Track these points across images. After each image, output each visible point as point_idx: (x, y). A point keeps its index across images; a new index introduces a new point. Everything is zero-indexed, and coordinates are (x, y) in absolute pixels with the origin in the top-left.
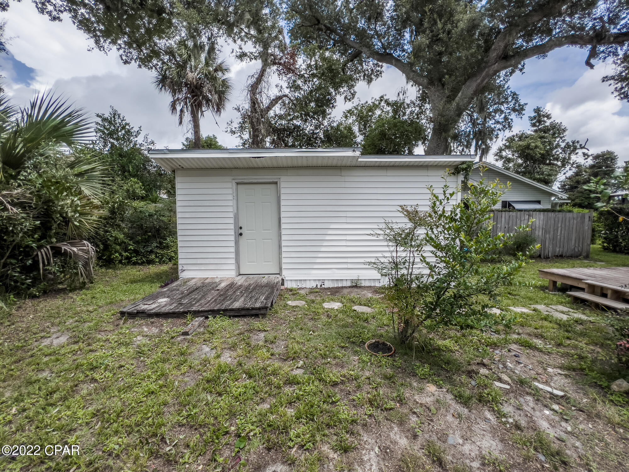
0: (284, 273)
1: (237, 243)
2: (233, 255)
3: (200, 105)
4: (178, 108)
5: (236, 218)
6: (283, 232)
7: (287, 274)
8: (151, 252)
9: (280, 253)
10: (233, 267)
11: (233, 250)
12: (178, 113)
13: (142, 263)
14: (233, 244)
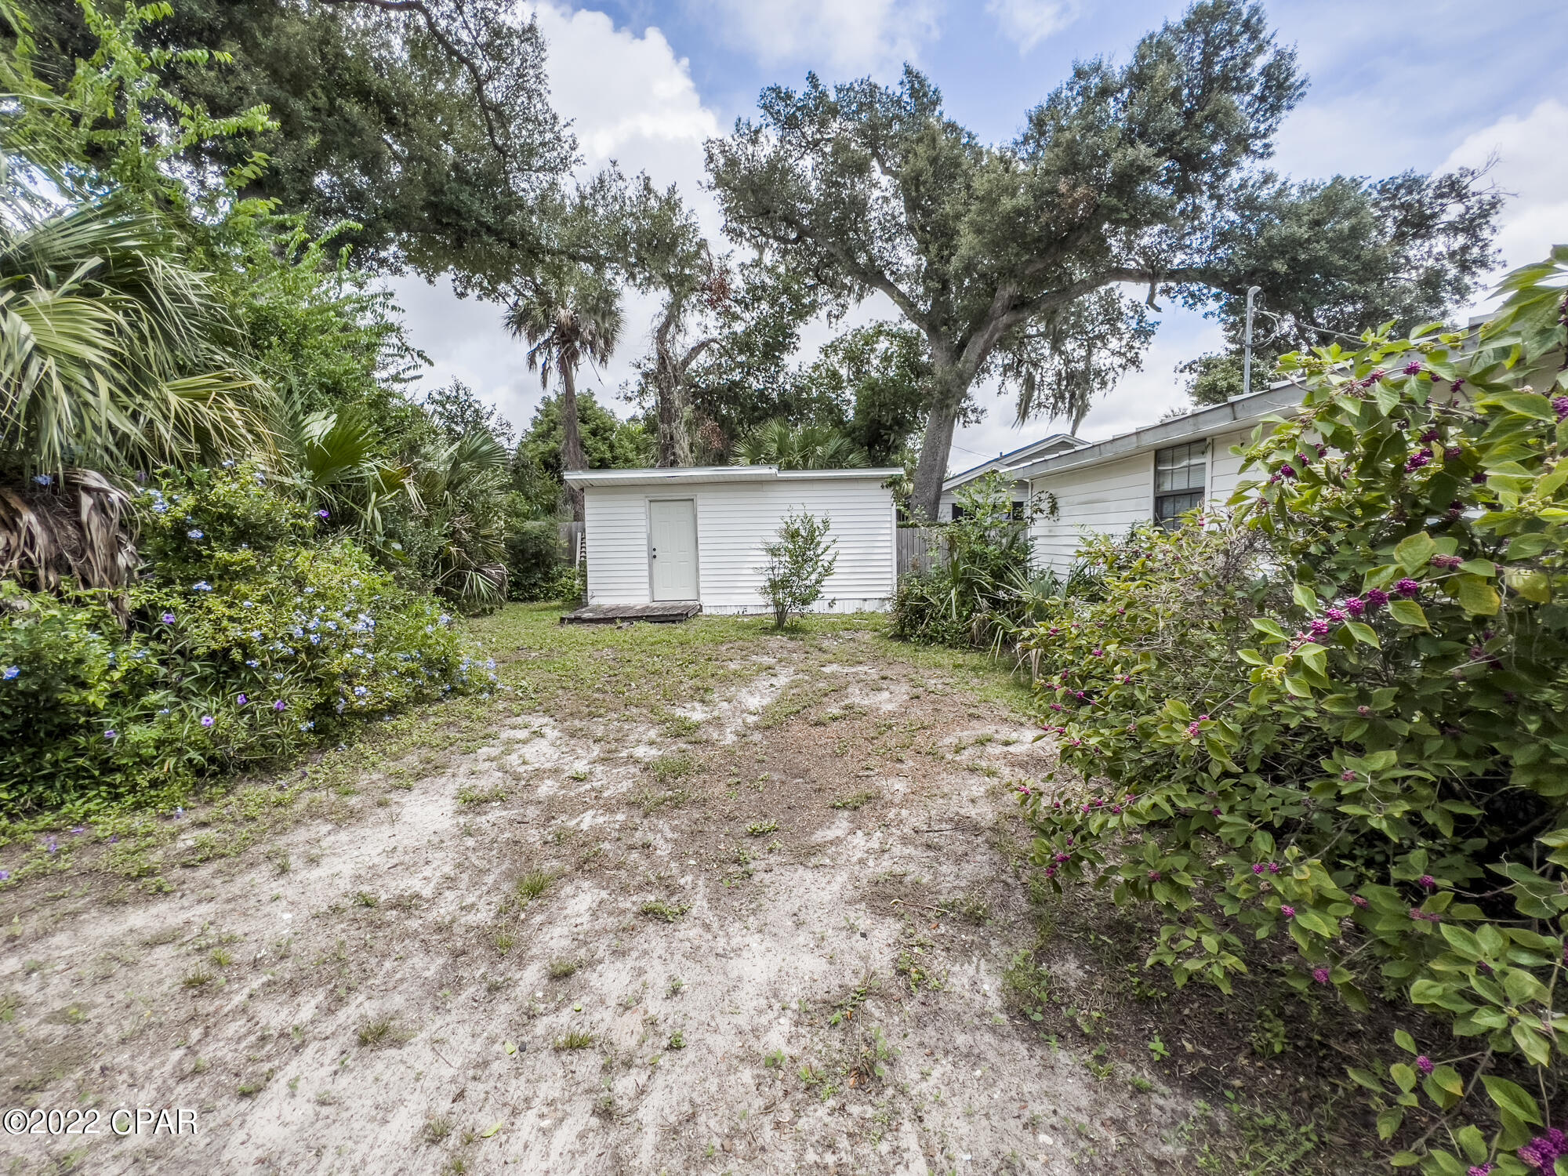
0: (702, 598)
1: (650, 566)
2: (647, 580)
3: (574, 355)
4: (540, 360)
5: (650, 539)
6: (701, 553)
7: (705, 600)
8: (535, 585)
9: (698, 577)
10: (647, 592)
11: (646, 573)
12: (540, 370)
13: (524, 600)
14: (646, 567)
